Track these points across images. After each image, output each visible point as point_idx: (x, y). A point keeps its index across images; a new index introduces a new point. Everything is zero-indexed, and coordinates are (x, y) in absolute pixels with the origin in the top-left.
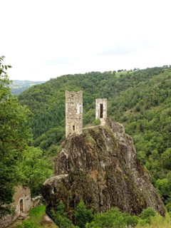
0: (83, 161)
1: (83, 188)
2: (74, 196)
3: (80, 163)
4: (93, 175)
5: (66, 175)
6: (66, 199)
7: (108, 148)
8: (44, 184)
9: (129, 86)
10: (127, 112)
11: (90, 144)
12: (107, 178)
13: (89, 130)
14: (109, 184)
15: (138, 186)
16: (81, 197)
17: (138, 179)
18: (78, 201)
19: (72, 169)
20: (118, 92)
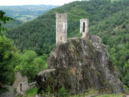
0: (66, 61)
1: (65, 78)
2: (58, 84)
3: (64, 62)
4: (73, 71)
5: (54, 70)
6: (52, 85)
7: (85, 53)
8: (38, 75)
9: (119, 10)
10: (116, 28)
11: (72, 49)
12: (83, 73)
13: (72, 40)
14: (84, 77)
15: (108, 80)
16: (63, 85)
17: (109, 75)
18: (60, 87)
19: (58, 66)
20: (111, 13)
